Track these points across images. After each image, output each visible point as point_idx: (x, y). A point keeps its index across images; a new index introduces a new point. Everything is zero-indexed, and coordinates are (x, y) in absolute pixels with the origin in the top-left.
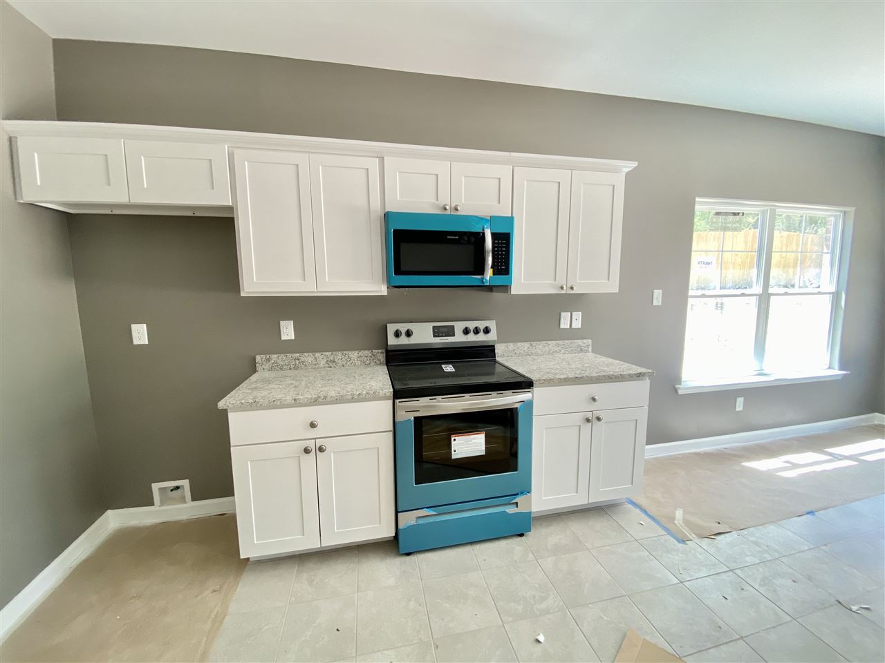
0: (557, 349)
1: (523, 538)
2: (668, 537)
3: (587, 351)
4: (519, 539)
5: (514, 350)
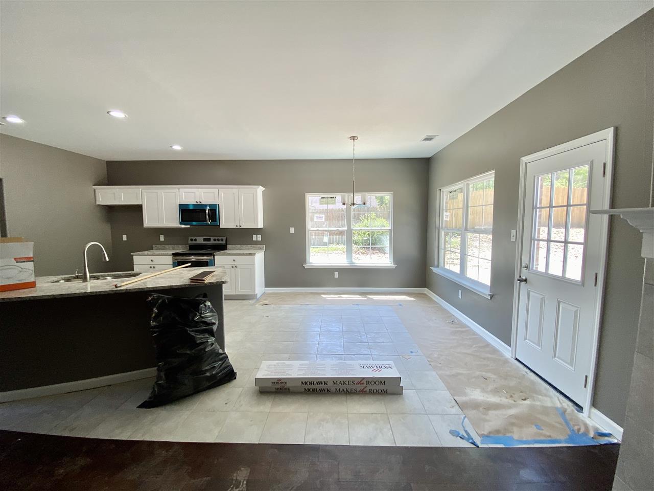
5: (235, 247)
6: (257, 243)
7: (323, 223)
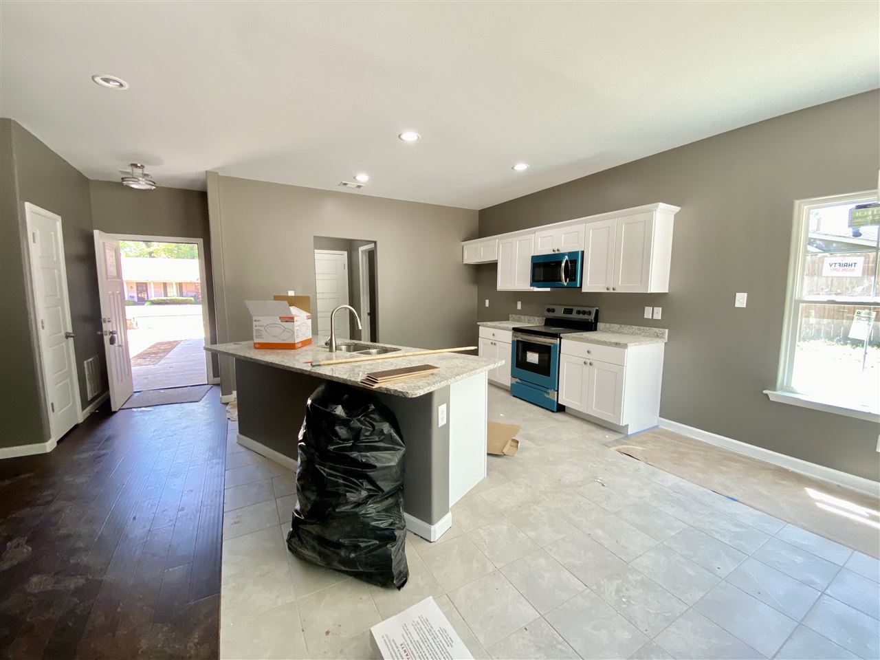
6: (652, 323)
7: (858, 281)
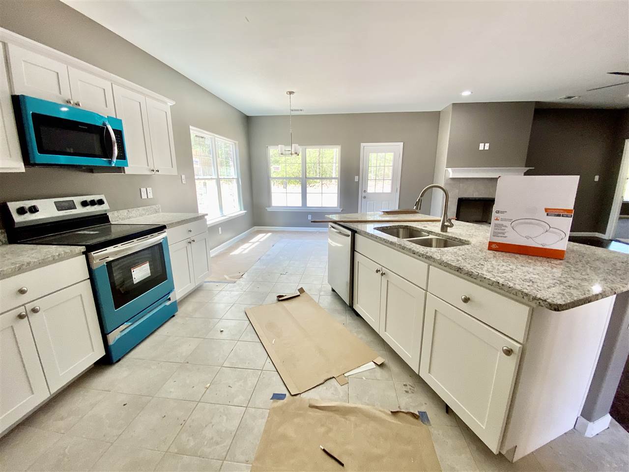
0: (144, 212)
1: (175, 316)
2: (229, 284)
3: (159, 212)
4: (174, 318)
5: (118, 216)
6: (148, 202)
